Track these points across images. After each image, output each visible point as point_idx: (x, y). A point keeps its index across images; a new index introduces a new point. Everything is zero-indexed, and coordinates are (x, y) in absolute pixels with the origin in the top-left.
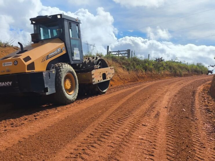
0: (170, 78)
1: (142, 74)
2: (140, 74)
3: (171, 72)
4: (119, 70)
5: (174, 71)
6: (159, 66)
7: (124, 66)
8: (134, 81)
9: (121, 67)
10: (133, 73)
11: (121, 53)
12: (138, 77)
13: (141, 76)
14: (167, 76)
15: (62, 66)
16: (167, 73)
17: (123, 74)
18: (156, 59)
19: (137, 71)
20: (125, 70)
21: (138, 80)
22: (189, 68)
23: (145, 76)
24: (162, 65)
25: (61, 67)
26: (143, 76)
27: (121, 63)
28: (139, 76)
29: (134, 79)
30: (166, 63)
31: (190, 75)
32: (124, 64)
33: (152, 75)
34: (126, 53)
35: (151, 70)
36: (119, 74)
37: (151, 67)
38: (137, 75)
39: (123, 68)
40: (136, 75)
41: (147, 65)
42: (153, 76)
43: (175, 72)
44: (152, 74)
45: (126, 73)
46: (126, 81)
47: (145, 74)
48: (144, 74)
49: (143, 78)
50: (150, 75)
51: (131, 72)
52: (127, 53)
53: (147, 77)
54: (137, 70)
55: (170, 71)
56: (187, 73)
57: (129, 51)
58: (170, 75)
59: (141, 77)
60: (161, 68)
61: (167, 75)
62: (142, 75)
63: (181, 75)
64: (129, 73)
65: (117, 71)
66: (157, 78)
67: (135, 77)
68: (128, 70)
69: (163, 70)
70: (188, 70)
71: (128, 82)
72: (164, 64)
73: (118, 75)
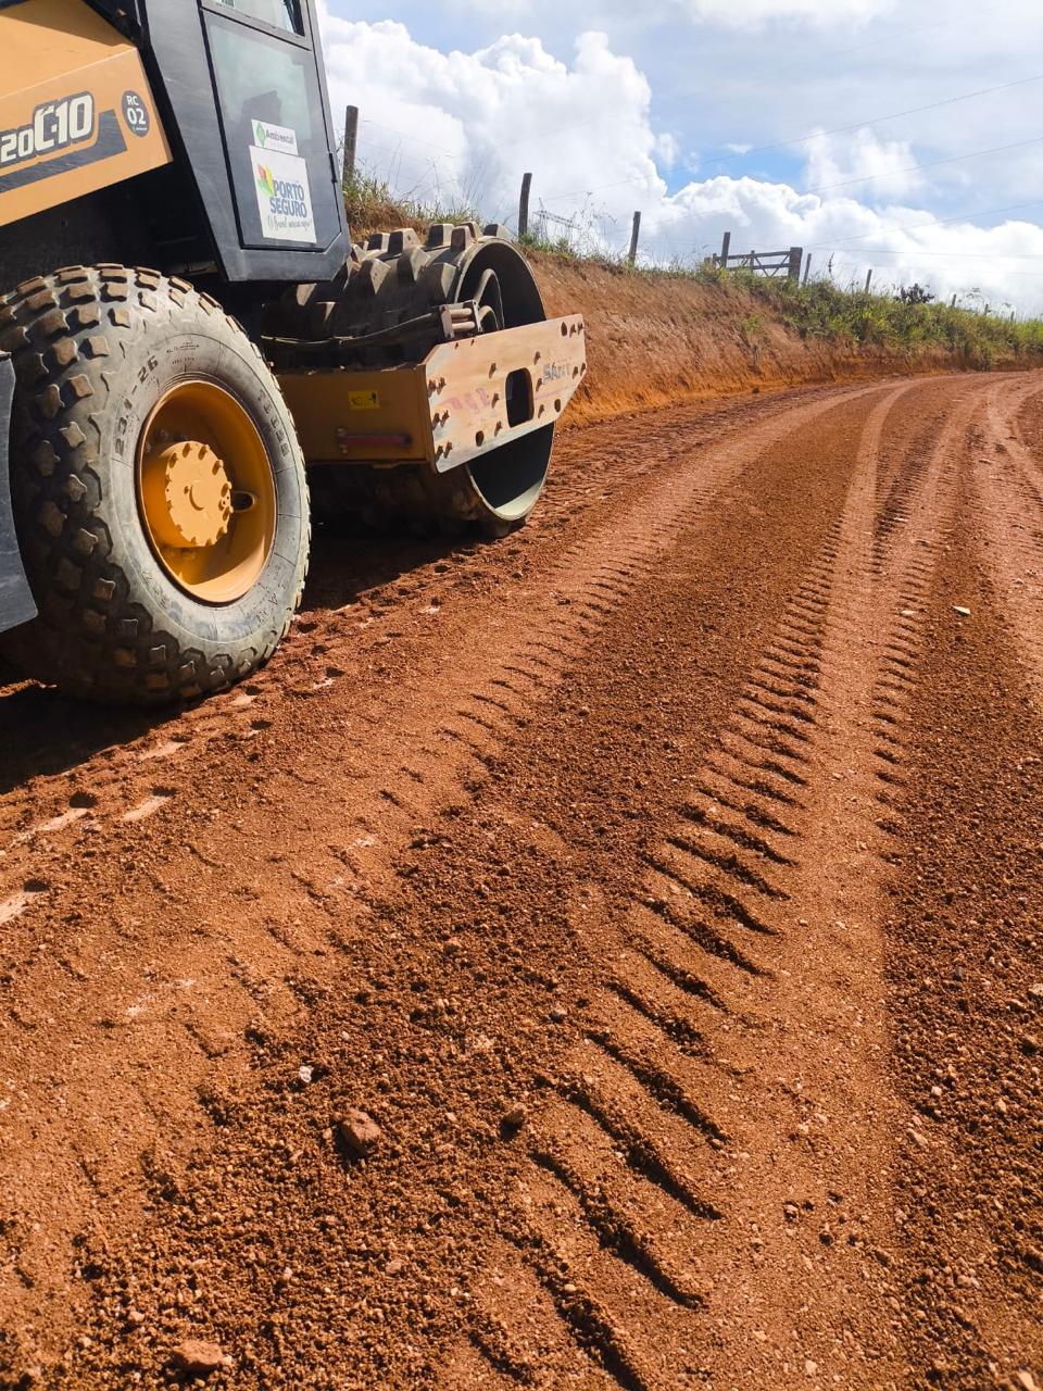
0: (945, 372)
1: (847, 351)
2: (841, 352)
3: (951, 350)
4: (773, 331)
5: (963, 344)
6: (909, 322)
7: (790, 320)
8: (822, 380)
9: (779, 321)
10: (818, 349)
11: (764, 261)
12: (836, 364)
13: (843, 359)
14: (934, 367)
15: (106, 298)
16: (939, 352)
17: (787, 349)
18: (903, 292)
19: (834, 340)
20: (792, 334)
21: (835, 376)
22: (1022, 336)
23: (859, 360)
24: (921, 320)
25: (97, 310)
26: (852, 360)
27: (779, 305)
28: (838, 359)
29: (820, 370)
30: (938, 309)
31: (1021, 365)
32: (787, 308)
33: (881, 357)
34: (782, 265)
35: (878, 339)
36: (776, 351)
37: (882, 323)
38: (832, 358)
39: (787, 325)
40: (828, 357)
41: (867, 314)
42: (885, 361)
43: (967, 351)
44: (884, 355)
45: (797, 346)
46: (797, 379)
47: (860, 355)
48: (855, 353)
49: (850, 368)
50: (875, 356)
51: (812, 342)
52: (787, 261)
53: (863, 365)
54: (831, 338)
55: (948, 344)
56: (1010, 357)
57: (795, 254)
58: (946, 360)
59: (843, 364)
60: (917, 332)
61: (936, 363)
62: (847, 357)
63: (988, 363)
64: (806, 347)
65: (769, 337)
66: (897, 372)
67: (824, 365)
68: (803, 334)
69: (924, 338)
70: (1016, 348)
71: (801, 383)
72: (930, 316)
73: (772, 353)
